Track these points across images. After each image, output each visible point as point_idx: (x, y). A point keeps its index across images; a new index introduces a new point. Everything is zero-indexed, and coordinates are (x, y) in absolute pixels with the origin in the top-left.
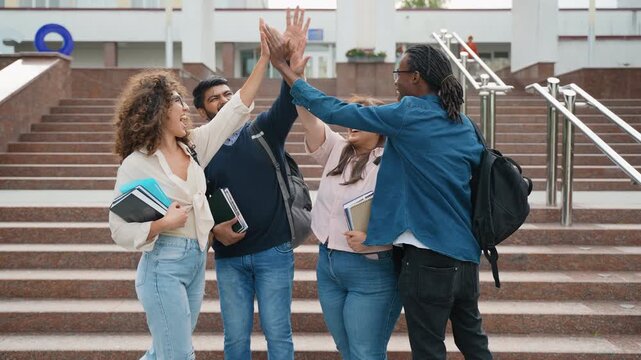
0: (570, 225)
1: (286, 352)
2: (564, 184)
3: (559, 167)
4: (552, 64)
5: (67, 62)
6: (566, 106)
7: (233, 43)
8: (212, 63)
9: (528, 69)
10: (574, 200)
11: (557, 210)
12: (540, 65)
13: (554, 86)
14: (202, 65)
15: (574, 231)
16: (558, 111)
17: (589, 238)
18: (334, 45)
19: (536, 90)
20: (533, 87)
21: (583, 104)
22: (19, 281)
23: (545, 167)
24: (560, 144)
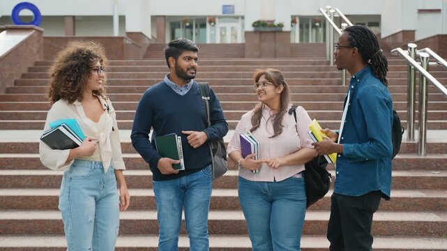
0: (425, 155)
1: (204, 246)
2: (420, 124)
3: (417, 111)
4: (414, 31)
5: (41, 32)
6: (422, 65)
7: (164, 16)
8: (148, 32)
9: (394, 35)
10: (427, 137)
11: (414, 144)
12: (404, 32)
13: (413, 50)
14: (141, 33)
15: (428, 159)
16: (416, 69)
17: (439, 165)
18: (243, 18)
19: (399, 53)
20: (397, 51)
21: (435, 63)
22: (14, 197)
23: (406, 111)
24: (417, 94)
